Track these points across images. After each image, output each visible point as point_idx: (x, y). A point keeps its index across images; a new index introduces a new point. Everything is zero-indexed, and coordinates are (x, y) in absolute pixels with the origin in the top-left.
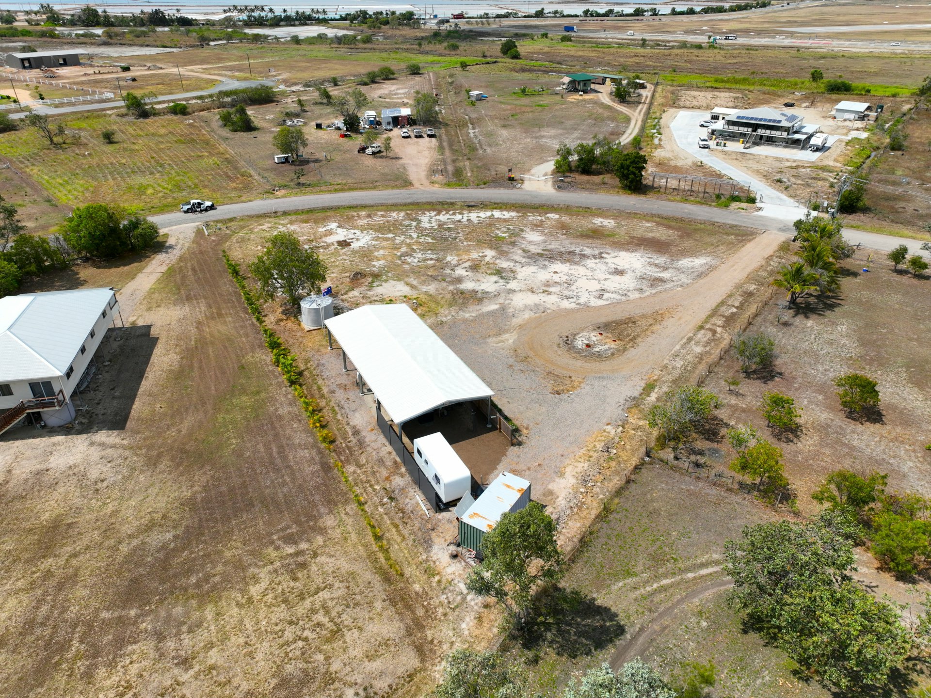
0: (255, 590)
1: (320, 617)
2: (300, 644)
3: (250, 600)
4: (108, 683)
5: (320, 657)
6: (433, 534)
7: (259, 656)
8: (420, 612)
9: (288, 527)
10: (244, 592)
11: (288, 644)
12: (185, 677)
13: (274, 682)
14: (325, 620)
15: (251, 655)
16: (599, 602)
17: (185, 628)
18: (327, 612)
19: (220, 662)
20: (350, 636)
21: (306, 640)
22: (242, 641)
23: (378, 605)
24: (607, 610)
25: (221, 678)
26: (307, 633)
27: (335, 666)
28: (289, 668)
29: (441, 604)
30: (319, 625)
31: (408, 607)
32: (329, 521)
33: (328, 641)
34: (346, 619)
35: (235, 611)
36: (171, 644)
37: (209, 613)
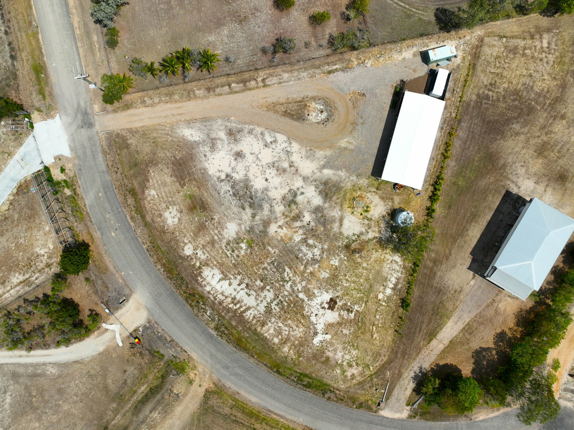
0: (506, 85)
1: (498, 65)
2: (506, 61)
3: (509, 83)
4: (545, 85)
5: (504, 54)
6: (455, 67)
7: (516, 64)
8: (474, 50)
9: (485, 103)
10: (509, 87)
11: (508, 63)
12: (532, 71)
13: (517, 55)
14: (497, 63)
15: (517, 66)
16: (435, 19)
17: (526, 86)
18: (495, 65)
19: (524, 69)
20: (495, 54)
21: (504, 61)
22: (517, 72)
23: (483, 58)
24: (435, 16)
25: (526, 65)
26: (503, 63)
27: (503, 49)
28: (512, 56)
29: (469, 48)
30: (499, 63)
31: (475, 54)
32: (474, 97)
33: (500, 57)
34: (493, 59)
35: (514, 82)
36: (531, 84)
37: (519, 86)
